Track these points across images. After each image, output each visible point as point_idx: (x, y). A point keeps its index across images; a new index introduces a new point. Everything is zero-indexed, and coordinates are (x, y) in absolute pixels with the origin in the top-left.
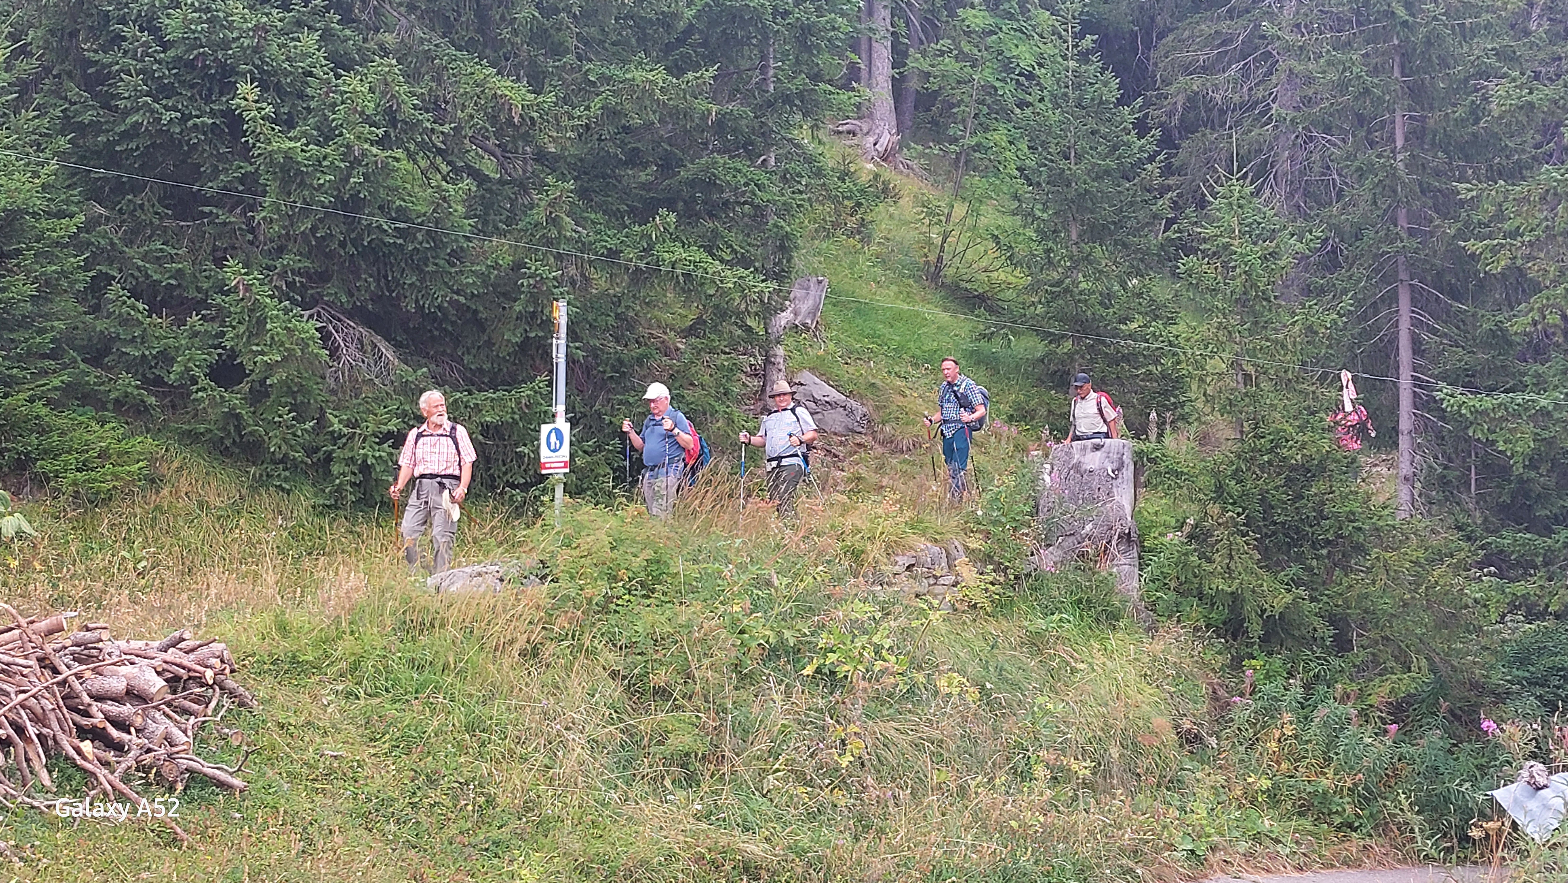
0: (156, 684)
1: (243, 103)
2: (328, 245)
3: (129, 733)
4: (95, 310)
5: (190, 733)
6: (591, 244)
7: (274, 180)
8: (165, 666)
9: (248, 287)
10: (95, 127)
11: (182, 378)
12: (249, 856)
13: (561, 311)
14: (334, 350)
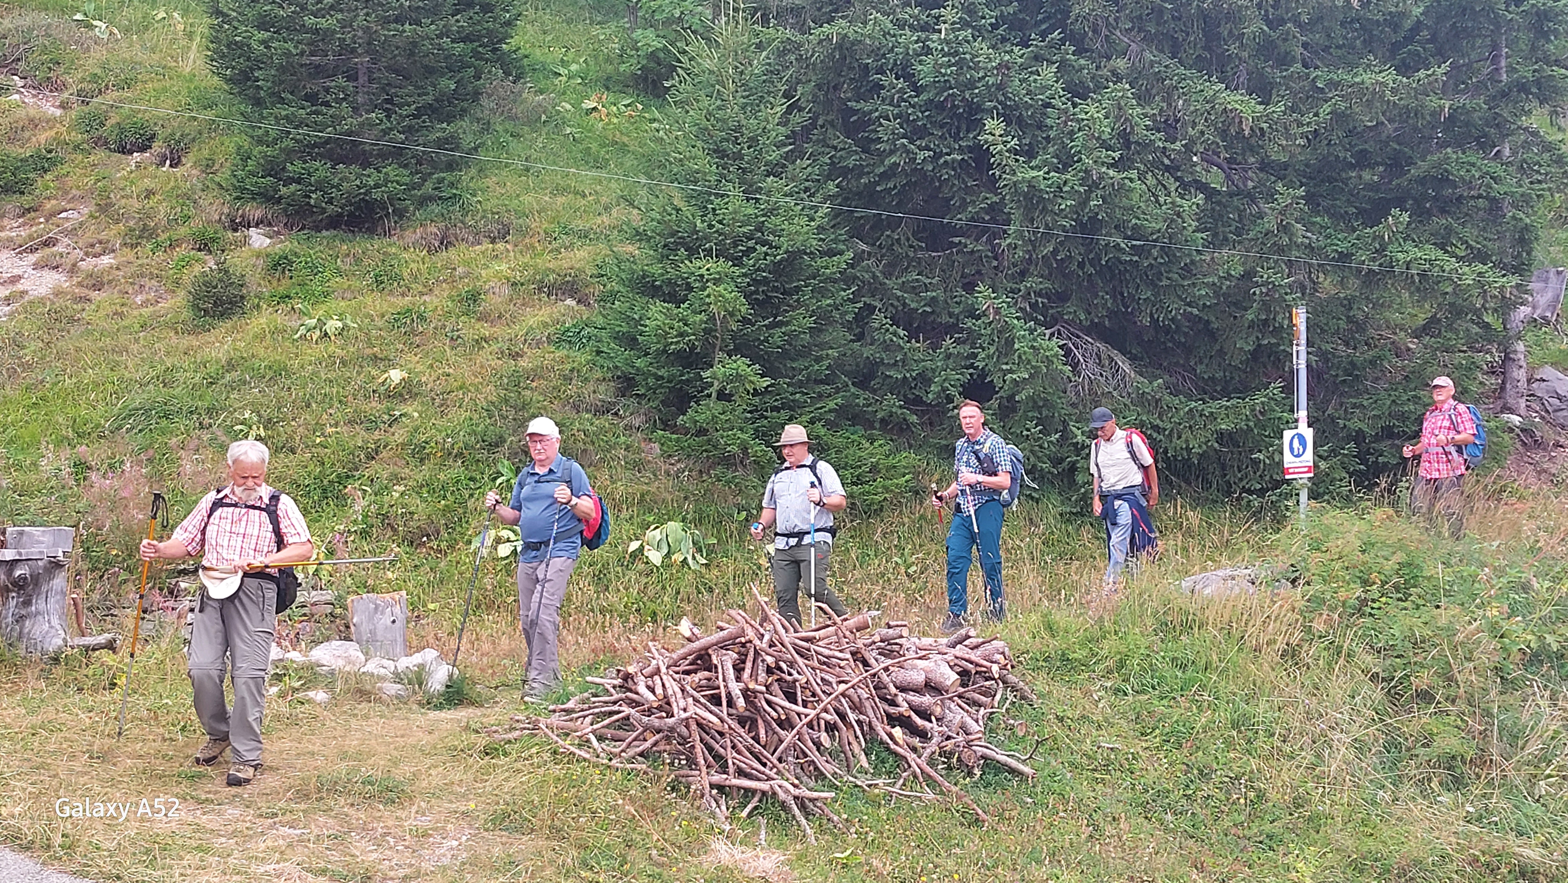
0: (951, 677)
1: (991, 138)
2: (1067, 267)
3: (931, 722)
4: (860, 337)
5: (981, 723)
6: (1320, 248)
7: (1018, 208)
8: (956, 661)
10: (859, 172)
11: (939, 396)
12: (1043, 838)
13: (1300, 318)
14: (1075, 366)
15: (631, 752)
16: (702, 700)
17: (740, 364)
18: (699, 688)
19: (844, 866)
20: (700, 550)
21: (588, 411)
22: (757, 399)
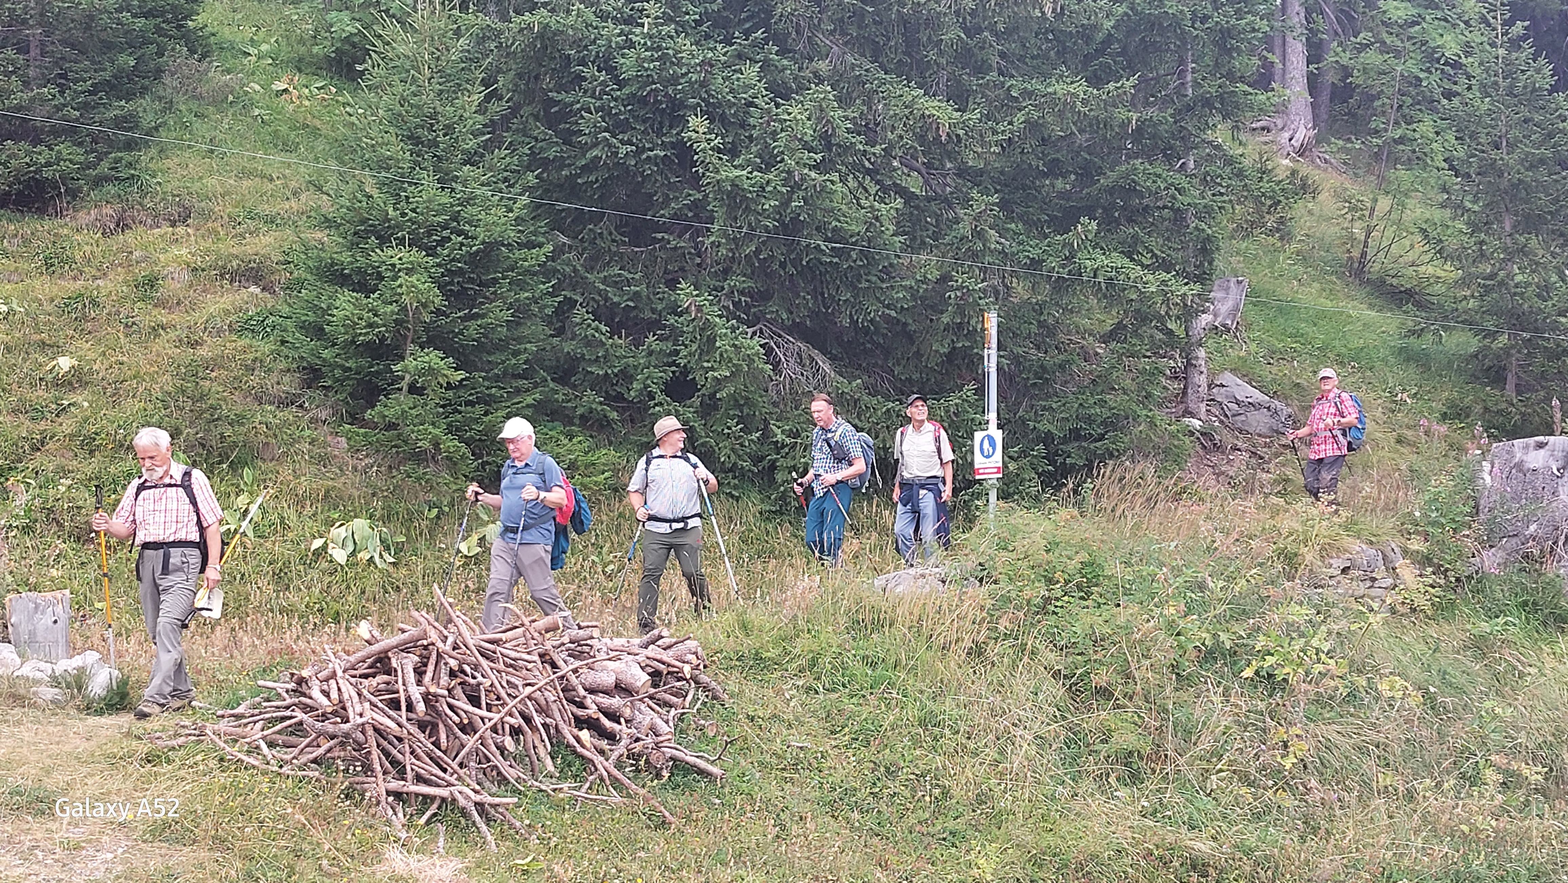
0: (641, 679)
1: (694, 135)
2: (769, 266)
3: (620, 723)
4: (560, 332)
5: (671, 724)
6: (1013, 255)
7: (721, 206)
8: (648, 662)
9: (699, 309)
10: (560, 163)
11: (641, 394)
12: (730, 839)
13: (992, 322)
14: (776, 366)
15: (304, 759)
16: (380, 705)
17: (433, 358)
18: (377, 692)
19: (525, 872)
20: (388, 549)
21: (271, 403)
22: (451, 393)
